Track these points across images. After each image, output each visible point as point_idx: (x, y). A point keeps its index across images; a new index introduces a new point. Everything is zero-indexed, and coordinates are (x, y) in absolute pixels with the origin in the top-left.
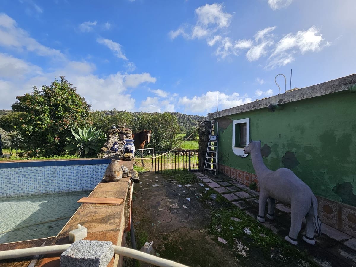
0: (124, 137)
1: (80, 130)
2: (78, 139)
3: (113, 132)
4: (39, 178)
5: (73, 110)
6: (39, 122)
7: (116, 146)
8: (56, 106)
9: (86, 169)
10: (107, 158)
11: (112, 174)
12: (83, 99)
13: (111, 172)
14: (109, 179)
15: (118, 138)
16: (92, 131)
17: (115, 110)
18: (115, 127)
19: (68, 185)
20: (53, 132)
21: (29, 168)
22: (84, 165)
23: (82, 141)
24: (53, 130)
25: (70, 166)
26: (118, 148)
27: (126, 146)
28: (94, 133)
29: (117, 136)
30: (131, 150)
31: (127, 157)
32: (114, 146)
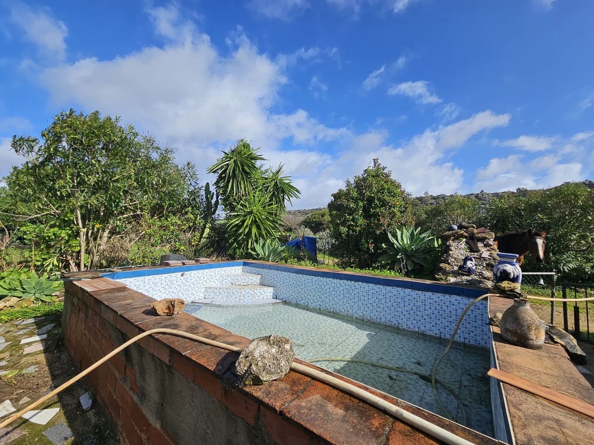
0: (479, 245)
1: (399, 233)
2: (397, 247)
3: (453, 236)
4: (362, 298)
5: (390, 204)
6: (352, 223)
7: (469, 264)
8: (370, 200)
9: (422, 297)
10: (455, 283)
11: (521, 330)
12: (399, 186)
13: (518, 324)
14: (516, 339)
15: (466, 247)
16: (415, 233)
17: (428, 194)
18: (455, 227)
19: (397, 316)
20: (367, 236)
21: (353, 282)
22: (419, 291)
23: (404, 251)
24: (368, 232)
25: (400, 289)
26: (474, 268)
27: (502, 267)
28: (419, 237)
29: (463, 244)
30: (514, 275)
31: (508, 291)
32: (465, 263)
